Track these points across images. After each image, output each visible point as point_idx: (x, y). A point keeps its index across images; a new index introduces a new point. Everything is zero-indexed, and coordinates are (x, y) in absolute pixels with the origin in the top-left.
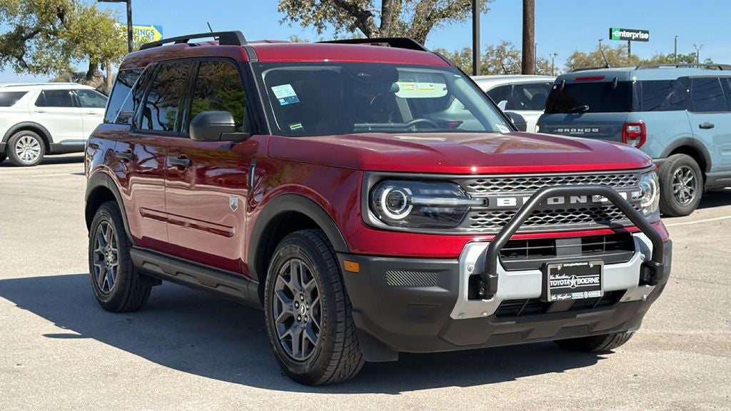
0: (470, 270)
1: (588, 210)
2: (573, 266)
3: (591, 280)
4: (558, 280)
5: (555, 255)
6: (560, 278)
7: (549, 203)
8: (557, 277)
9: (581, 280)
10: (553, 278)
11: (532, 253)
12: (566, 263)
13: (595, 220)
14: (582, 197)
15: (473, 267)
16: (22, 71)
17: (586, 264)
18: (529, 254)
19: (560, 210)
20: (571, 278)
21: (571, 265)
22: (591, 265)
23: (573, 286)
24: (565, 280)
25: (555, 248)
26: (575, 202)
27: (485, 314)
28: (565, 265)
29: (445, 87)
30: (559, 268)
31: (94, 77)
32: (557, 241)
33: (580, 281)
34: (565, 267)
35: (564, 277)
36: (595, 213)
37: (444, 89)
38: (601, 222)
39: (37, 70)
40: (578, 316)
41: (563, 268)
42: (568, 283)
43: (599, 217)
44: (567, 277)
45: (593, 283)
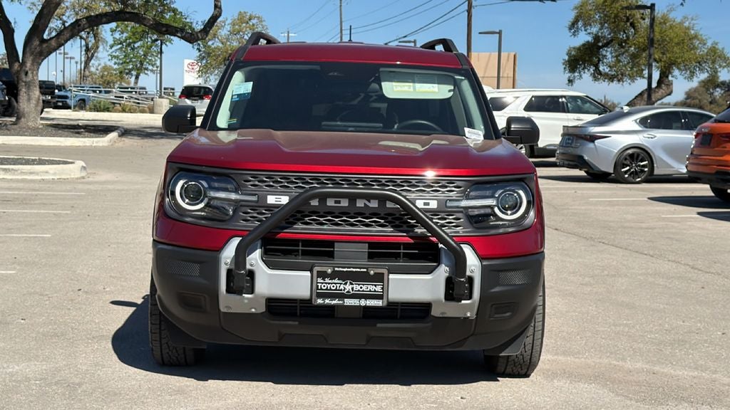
0: (226, 264)
1: (382, 215)
2: (347, 271)
3: (372, 288)
4: (329, 283)
5: (334, 258)
6: (330, 281)
7: (328, 204)
8: (327, 280)
9: (359, 288)
10: (322, 281)
11: (305, 253)
12: (338, 267)
13: (392, 227)
14: (371, 201)
15: (229, 261)
16: (599, 79)
17: (365, 270)
18: (302, 255)
19: (344, 213)
20: (346, 284)
21: (345, 270)
22: (372, 272)
23: (348, 292)
24: (338, 285)
25: (334, 251)
26: (363, 206)
27: (253, 310)
28: (336, 269)
29: (453, 88)
30: (329, 271)
31: (663, 85)
32: (336, 244)
33: (357, 287)
34: (337, 271)
35: (336, 281)
36: (393, 219)
37: (450, 91)
38: (401, 229)
39: (611, 78)
40: (379, 325)
41: (334, 271)
42: (342, 287)
43: (397, 223)
44: (340, 282)
45: (375, 291)
